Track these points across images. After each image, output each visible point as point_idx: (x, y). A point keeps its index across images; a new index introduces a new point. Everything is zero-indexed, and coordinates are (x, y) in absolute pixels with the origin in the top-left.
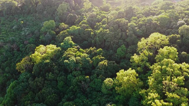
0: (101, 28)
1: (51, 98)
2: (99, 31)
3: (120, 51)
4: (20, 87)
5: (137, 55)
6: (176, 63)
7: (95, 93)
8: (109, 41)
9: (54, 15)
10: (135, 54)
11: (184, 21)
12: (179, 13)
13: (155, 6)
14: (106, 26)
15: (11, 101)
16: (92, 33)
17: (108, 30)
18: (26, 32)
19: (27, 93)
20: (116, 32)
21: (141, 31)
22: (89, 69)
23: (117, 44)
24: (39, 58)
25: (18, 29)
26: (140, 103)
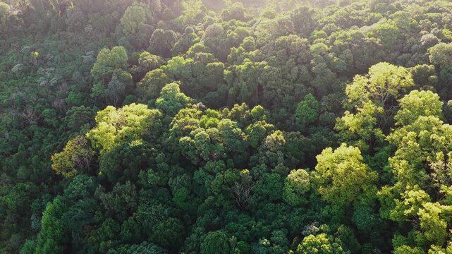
0: (246, 59)
1: (165, 227)
2: (243, 67)
3: (306, 109)
4: (77, 211)
5: (352, 115)
6: (448, 125)
7: (270, 206)
8: (272, 87)
9: (112, 34)
10: (347, 112)
11: (435, 34)
12: (418, 19)
13: (356, 5)
14: (257, 54)
15: (56, 247)
16: (226, 72)
17: (264, 62)
18: (50, 79)
19: (99, 224)
20: (283, 67)
21: (343, 61)
22: (240, 154)
23: (290, 95)
24: (113, 137)
25: (26, 73)
26: (379, 217)
